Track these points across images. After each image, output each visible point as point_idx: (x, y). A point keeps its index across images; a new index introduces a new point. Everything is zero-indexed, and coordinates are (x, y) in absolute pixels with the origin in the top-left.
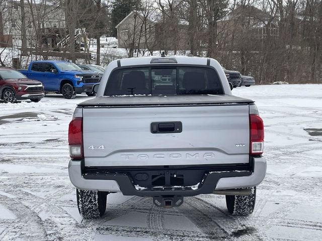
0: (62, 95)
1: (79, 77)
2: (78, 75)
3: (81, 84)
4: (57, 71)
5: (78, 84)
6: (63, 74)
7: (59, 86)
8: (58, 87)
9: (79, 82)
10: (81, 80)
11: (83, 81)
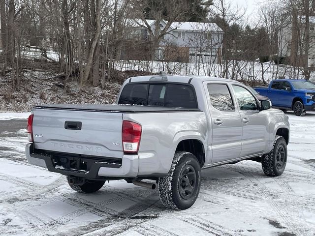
0: (293, 112)
1: (309, 95)
2: (308, 93)
3: (311, 103)
4: (291, 89)
5: (308, 102)
6: (296, 92)
7: (292, 103)
8: (290, 104)
9: (308, 101)
10: (311, 98)
11: (313, 99)
